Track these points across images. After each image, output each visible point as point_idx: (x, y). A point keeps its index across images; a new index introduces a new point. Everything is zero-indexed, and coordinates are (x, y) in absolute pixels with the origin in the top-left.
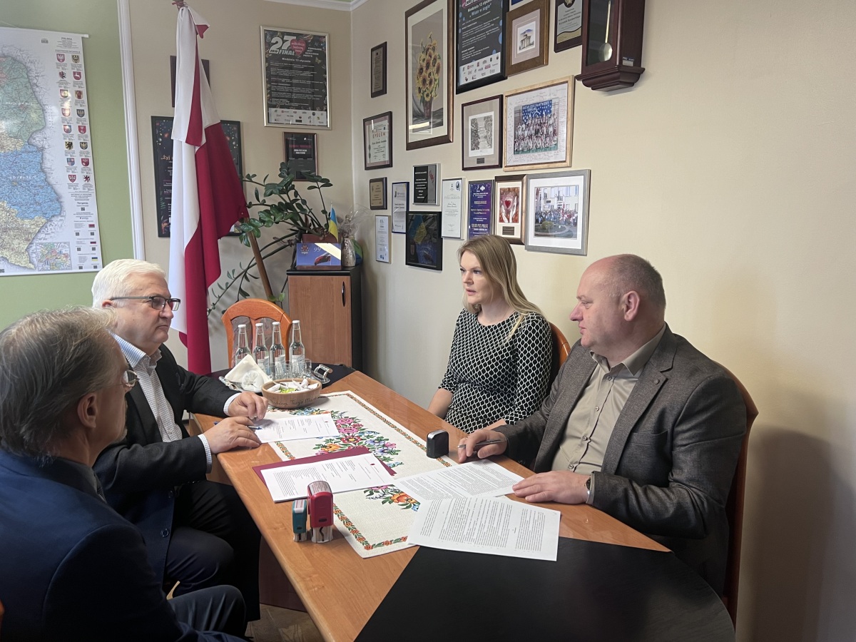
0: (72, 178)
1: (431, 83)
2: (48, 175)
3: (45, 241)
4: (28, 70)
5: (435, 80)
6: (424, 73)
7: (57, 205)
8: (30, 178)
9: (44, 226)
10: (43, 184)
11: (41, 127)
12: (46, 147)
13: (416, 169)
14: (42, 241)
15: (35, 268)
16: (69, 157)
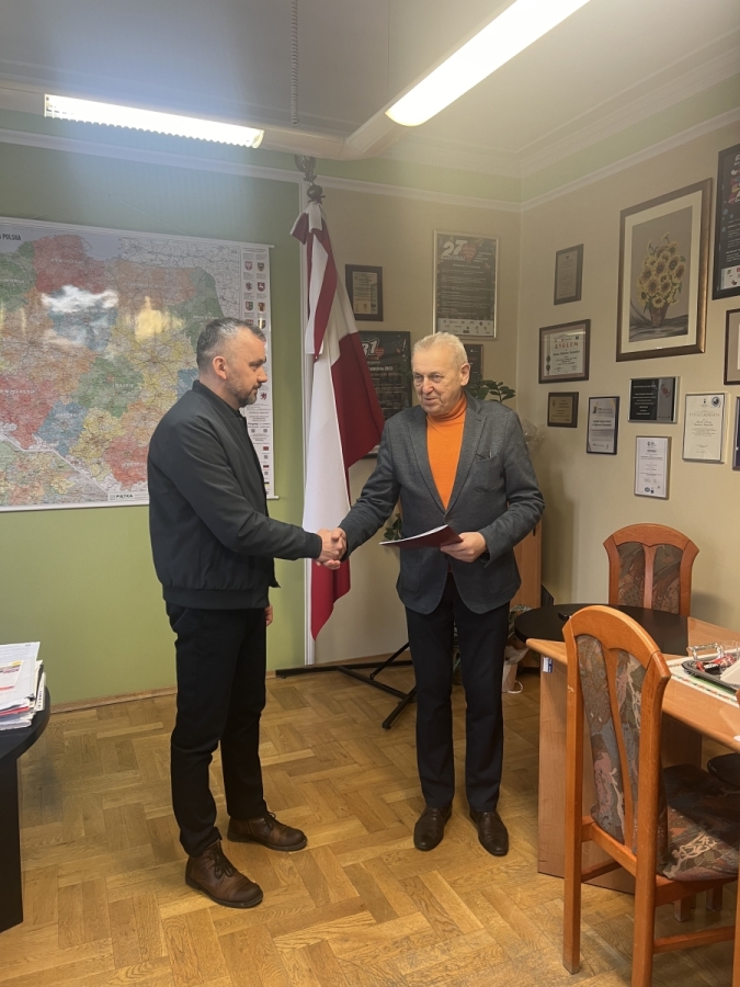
1: (666, 287)
5: (675, 284)
6: (653, 277)
13: (634, 382)
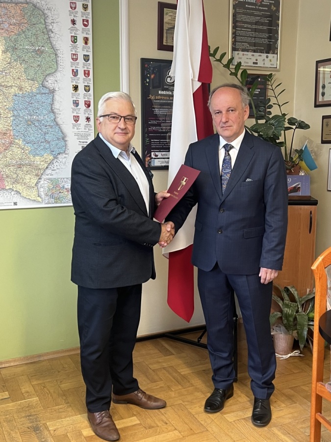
0: (76, 119)
2: (57, 115)
3: (51, 177)
4: (45, 16)
7: (63, 143)
8: (42, 118)
9: (51, 163)
10: (52, 124)
11: (54, 70)
12: (57, 89)
14: (49, 177)
15: (42, 201)
16: (75, 99)
